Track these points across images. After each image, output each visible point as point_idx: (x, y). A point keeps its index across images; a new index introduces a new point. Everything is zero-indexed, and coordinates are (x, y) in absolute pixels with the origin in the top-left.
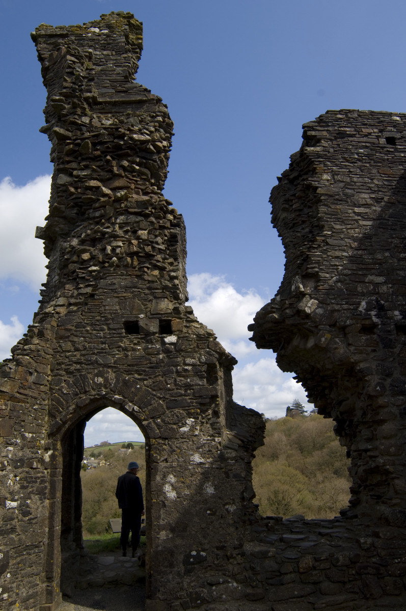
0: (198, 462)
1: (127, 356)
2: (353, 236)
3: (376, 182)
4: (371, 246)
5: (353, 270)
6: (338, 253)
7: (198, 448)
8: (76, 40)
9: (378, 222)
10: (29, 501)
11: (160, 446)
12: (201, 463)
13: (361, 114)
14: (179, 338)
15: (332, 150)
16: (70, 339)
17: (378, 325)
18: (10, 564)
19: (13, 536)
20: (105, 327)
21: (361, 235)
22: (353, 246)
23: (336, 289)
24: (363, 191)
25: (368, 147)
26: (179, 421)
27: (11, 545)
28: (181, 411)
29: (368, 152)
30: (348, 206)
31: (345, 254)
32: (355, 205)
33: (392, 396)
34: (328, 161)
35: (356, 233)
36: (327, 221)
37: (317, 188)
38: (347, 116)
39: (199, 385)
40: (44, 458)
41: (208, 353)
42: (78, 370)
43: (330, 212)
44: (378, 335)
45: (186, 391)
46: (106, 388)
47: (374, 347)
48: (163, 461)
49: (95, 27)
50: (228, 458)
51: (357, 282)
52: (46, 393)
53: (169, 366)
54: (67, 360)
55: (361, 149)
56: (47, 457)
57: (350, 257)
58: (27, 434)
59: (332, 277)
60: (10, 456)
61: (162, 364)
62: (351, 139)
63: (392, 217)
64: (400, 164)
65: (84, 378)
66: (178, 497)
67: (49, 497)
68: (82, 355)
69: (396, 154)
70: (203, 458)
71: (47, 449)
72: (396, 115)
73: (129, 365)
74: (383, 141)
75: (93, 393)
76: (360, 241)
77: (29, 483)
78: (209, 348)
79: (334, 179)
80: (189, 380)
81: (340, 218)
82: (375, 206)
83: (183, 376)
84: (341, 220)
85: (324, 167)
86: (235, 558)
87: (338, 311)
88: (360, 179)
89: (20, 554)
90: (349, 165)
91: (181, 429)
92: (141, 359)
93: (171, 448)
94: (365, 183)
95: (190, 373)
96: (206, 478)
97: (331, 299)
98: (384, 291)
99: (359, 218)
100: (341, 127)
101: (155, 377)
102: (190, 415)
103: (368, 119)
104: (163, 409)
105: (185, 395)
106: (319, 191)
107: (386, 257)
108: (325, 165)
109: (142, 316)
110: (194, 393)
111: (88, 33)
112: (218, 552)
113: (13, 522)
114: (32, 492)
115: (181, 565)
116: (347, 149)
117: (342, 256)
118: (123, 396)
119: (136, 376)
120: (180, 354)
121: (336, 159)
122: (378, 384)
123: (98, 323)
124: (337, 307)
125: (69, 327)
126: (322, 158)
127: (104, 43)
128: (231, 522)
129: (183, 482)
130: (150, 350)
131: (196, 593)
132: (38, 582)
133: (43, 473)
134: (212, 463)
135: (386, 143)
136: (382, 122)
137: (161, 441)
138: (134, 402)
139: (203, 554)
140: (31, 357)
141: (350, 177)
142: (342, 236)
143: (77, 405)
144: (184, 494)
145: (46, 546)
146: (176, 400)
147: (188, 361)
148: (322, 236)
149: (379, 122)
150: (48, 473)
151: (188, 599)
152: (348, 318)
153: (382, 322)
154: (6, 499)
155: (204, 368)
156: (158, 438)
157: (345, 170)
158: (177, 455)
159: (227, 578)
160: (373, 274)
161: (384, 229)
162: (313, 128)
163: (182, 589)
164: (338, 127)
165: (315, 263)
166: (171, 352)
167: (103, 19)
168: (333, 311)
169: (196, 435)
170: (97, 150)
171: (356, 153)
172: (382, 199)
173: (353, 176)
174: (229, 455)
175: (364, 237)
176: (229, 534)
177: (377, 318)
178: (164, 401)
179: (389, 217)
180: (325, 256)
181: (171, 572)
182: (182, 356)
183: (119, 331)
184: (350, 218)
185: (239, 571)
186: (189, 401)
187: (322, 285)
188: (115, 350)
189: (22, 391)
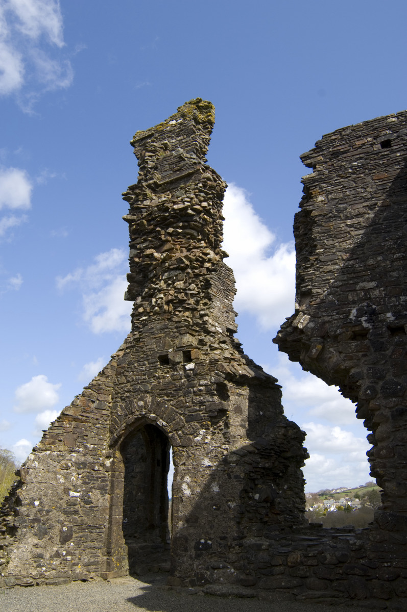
0: (207, 465)
1: (159, 383)
2: (345, 249)
3: (369, 189)
4: (363, 253)
5: (345, 280)
6: (329, 268)
7: (207, 454)
8: (159, 136)
9: (371, 228)
10: (90, 494)
11: (180, 453)
12: (210, 466)
13: (355, 128)
14: (196, 364)
15: (327, 172)
16: (124, 374)
17: (369, 330)
18: (73, 536)
19: (77, 517)
20: (146, 362)
21: (352, 246)
22: (345, 257)
23: (327, 302)
24: (356, 202)
25: (362, 158)
26: (195, 432)
27: (74, 523)
28: (196, 424)
29: (361, 162)
30: (340, 221)
31: (337, 267)
32: (348, 218)
33: (384, 399)
34: (323, 183)
35: (348, 244)
36: (320, 240)
37: (311, 211)
38: (341, 134)
39: (210, 401)
40: (105, 463)
41: (217, 374)
42: (128, 397)
43: (323, 231)
44: (370, 340)
45: (200, 407)
46: (145, 409)
47: (365, 352)
48: (182, 464)
49: (173, 120)
50: (230, 462)
51: (348, 291)
52: (108, 416)
53: (188, 388)
54: (122, 390)
55: (355, 162)
56: (108, 463)
57: (342, 269)
58: (89, 445)
59: (324, 292)
60: (73, 460)
61: (183, 387)
62: (345, 155)
63: (386, 220)
64: (396, 165)
65: (131, 402)
66: (192, 494)
67: (109, 493)
68: (131, 385)
69: (391, 155)
70: (211, 461)
71: (108, 457)
72: (393, 116)
73: (160, 390)
74: (377, 147)
75: (137, 413)
76: (352, 252)
77: (91, 480)
78: (217, 370)
79: (328, 198)
80: (202, 398)
81: (332, 234)
82: (369, 214)
83: (198, 395)
84: (333, 236)
85: (320, 189)
86: (234, 548)
87: (329, 322)
88: (353, 192)
89: (83, 530)
90: (343, 181)
91: (196, 439)
92: (169, 384)
93: (188, 454)
94: (358, 194)
95: (203, 392)
96: (213, 478)
97: (322, 312)
98: (376, 295)
99: (352, 229)
100: (336, 147)
101: (178, 397)
102: (202, 427)
103: (363, 130)
104: (183, 422)
105: (200, 411)
106: (314, 213)
107: (378, 262)
108: (321, 188)
109: (171, 350)
110: (206, 408)
111: (167, 127)
112: (221, 542)
113: (76, 507)
114: (93, 487)
115: (193, 550)
116: (341, 166)
117: (334, 269)
118: (156, 415)
119: (166, 398)
120: (197, 377)
121: (331, 179)
122: (368, 388)
123: (142, 360)
124: (327, 319)
125: (124, 365)
126: (318, 182)
127: (178, 131)
128: (232, 516)
129: (196, 482)
130: (175, 377)
131: (201, 574)
132: (100, 555)
133: (105, 474)
134: (217, 466)
135: (380, 148)
136: (376, 128)
137: (181, 449)
138: (164, 419)
139: (209, 542)
140: (92, 390)
141: (343, 192)
142: (334, 251)
143: (126, 423)
144: (197, 492)
145: (107, 529)
146: (192, 415)
147: (203, 382)
148: (315, 255)
149: (374, 129)
150: (109, 475)
151: (195, 578)
152: (338, 327)
153: (373, 326)
154: (70, 489)
155: (215, 387)
156: (179, 446)
157: (339, 187)
158: (192, 459)
159: (228, 564)
160: (364, 281)
161: (377, 233)
162: (308, 157)
163: (192, 570)
164: (333, 148)
165: (308, 281)
166: (190, 376)
167: (179, 111)
168: (324, 323)
169: (207, 443)
170: (151, 225)
171: (350, 167)
172: (376, 204)
173: (346, 190)
174: (231, 459)
175: (355, 247)
176: (230, 527)
177: (368, 323)
178: (184, 416)
179: (382, 221)
180: (318, 273)
181: (185, 555)
182: (198, 379)
183: (155, 364)
184: (342, 232)
185: (236, 559)
186: (202, 415)
187: (314, 301)
188: (152, 379)
189: (84, 414)
